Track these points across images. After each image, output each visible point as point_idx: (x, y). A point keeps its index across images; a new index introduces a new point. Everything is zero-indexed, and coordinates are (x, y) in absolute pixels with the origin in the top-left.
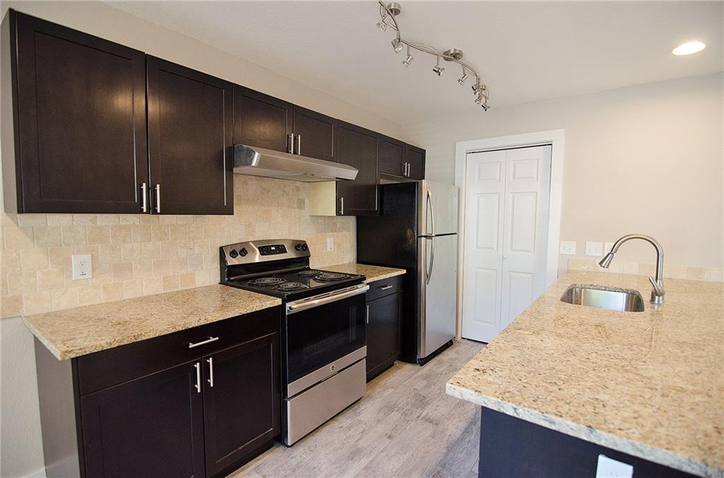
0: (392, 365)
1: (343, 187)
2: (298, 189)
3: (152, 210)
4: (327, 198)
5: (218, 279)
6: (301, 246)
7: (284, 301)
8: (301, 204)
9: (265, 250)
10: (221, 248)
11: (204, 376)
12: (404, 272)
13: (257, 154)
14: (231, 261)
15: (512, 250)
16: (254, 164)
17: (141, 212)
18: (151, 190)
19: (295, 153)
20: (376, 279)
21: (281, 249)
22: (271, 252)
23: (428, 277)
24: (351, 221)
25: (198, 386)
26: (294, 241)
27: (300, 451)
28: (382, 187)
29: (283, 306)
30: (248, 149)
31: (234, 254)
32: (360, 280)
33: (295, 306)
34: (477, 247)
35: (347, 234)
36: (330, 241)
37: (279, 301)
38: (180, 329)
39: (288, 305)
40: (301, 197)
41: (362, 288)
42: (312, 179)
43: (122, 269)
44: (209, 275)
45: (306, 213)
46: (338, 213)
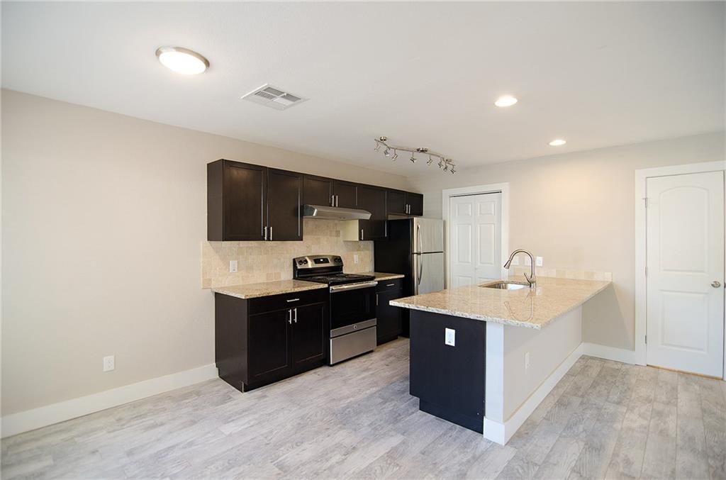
0: (397, 338)
1: (362, 223)
2: (336, 224)
3: (269, 239)
4: (353, 231)
5: (292, 277)
6: (338, 260)
7: (329, 286)
8: (338, 234)
9: (317, 261)
10: (294, 260)
11: (293, 316)
12: (403, 276)
13: (316, 210)
14: (299, 267)
15: (481, 263)
16: (314, 215)
17: (264, 240)
18: (269, 229)
19: (335, 205)
20: (383, 279)
21: (326, 261)
22: (319, 262)
23: (419, 279)
24: (370, 244)
25: (290, 321)
26: (334, 256)
27: (337, 368)
28: (390, 222)
29: (329, 288)
30: (311, 208)
31: (301, 262)
32: (372, 279)
33: (334, 288)
34: (459, 262)
35: (367, 252)
36: (356, 257)
37: (326, 286)
38: (284, 292)
39: (331, 287)
40: (338, 229)
41: (374, 283)
42: (344, 218)
43: (249, 268)
44: (288, 274)
45: (341, 239)
46: (360, 239)
